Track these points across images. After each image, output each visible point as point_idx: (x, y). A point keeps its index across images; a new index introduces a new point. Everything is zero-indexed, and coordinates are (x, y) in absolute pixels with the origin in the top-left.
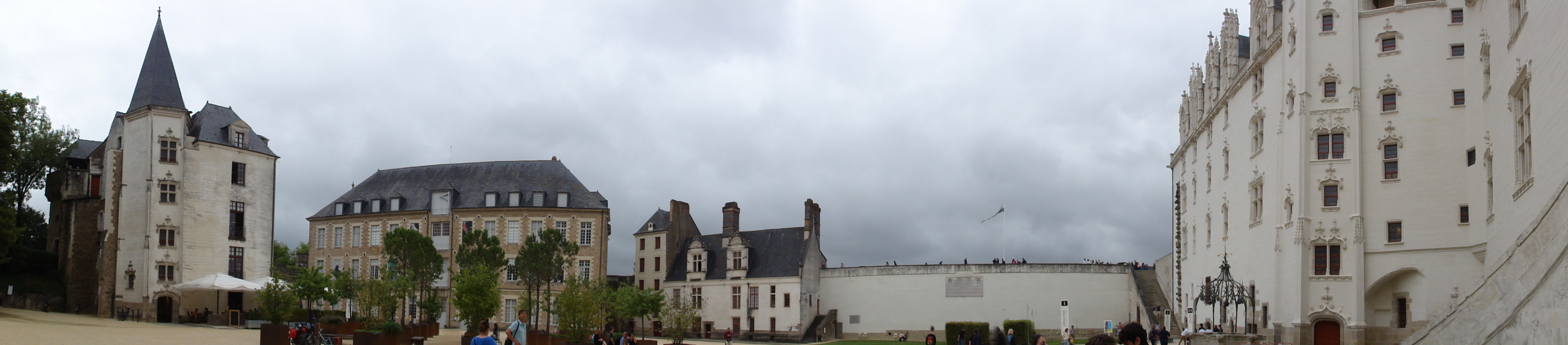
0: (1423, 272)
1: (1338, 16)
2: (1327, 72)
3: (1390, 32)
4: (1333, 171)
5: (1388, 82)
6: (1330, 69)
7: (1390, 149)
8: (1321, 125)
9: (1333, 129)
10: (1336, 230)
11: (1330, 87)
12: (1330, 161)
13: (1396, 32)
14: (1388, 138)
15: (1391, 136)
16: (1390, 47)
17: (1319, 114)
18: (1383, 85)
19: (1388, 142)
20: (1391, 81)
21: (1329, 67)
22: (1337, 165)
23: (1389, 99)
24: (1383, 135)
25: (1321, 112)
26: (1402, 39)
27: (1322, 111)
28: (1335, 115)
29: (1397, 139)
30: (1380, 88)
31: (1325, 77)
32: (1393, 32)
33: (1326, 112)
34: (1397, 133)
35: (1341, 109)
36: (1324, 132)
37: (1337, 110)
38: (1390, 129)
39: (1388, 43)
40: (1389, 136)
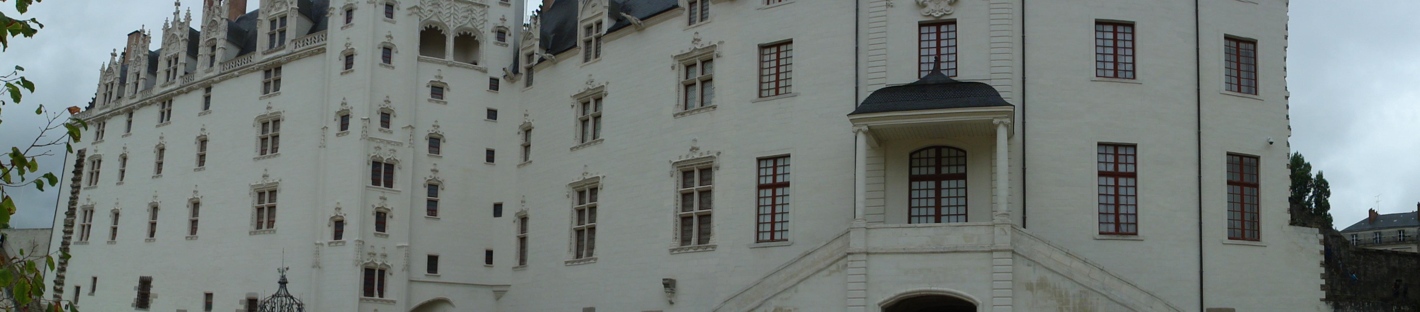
0: (453, 303)
1: (397, 52)
2: (385, 103)
3: (441, 82)
4: (385, 199)
5: (436, 127)
6: (388, 101)
7: (433, 189)
8: (377, 153)
9: (388, 159)
10: (385, 256)
11: (386, 119)
12: (383, 189)
13: (446, 84)
14: (433, 179)
15: (436, 177)
16: (437, 94)
17: (377, 142)
18: (431, 130)
19: (432, 182)
20: (438, 127)
21: (387, 99)
22: (388, 193)
23: (435, 143)
24: (429, 175)
25: (378, 141)
26: (449, 91)
27: (380, 139)
28: (390, 147)
29: (440, 182)
30: (428, 131)
31: (383, 108)
32: (444, 83)
33: (382, 141)
34: (440, 176)
35: (395, 142)
36: (379, 160)
37: (392, 142)
38: (435, 171)
39: (438, 91)
40: (435, 178)
